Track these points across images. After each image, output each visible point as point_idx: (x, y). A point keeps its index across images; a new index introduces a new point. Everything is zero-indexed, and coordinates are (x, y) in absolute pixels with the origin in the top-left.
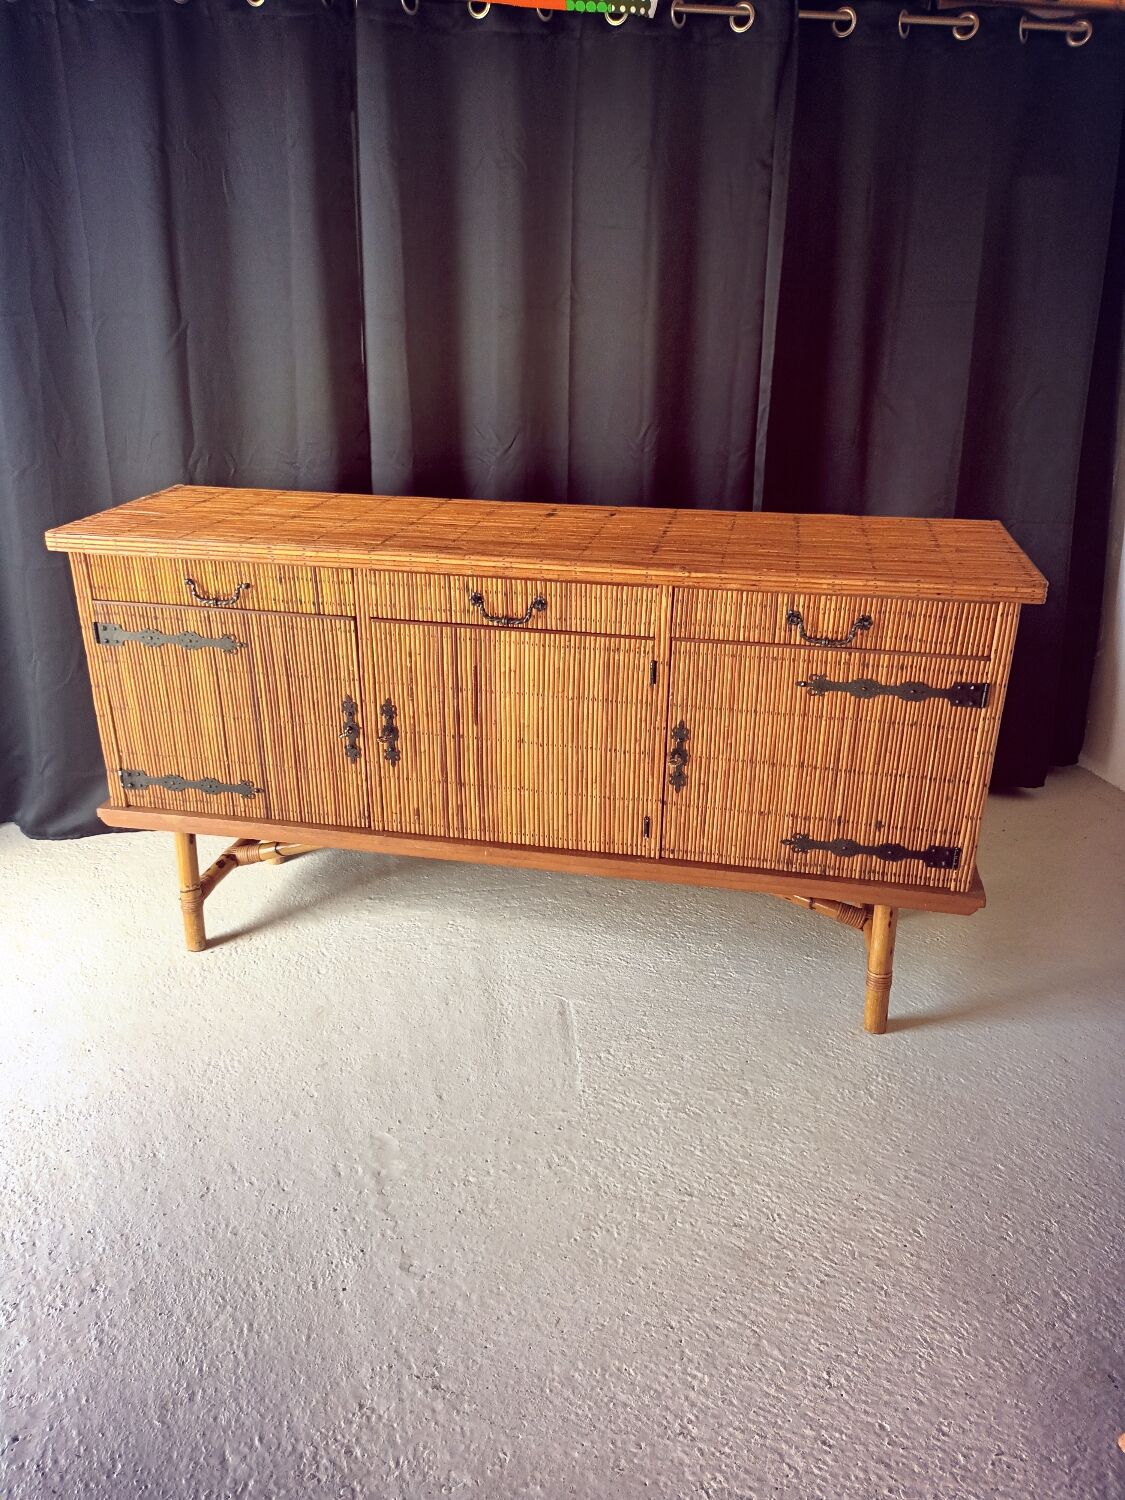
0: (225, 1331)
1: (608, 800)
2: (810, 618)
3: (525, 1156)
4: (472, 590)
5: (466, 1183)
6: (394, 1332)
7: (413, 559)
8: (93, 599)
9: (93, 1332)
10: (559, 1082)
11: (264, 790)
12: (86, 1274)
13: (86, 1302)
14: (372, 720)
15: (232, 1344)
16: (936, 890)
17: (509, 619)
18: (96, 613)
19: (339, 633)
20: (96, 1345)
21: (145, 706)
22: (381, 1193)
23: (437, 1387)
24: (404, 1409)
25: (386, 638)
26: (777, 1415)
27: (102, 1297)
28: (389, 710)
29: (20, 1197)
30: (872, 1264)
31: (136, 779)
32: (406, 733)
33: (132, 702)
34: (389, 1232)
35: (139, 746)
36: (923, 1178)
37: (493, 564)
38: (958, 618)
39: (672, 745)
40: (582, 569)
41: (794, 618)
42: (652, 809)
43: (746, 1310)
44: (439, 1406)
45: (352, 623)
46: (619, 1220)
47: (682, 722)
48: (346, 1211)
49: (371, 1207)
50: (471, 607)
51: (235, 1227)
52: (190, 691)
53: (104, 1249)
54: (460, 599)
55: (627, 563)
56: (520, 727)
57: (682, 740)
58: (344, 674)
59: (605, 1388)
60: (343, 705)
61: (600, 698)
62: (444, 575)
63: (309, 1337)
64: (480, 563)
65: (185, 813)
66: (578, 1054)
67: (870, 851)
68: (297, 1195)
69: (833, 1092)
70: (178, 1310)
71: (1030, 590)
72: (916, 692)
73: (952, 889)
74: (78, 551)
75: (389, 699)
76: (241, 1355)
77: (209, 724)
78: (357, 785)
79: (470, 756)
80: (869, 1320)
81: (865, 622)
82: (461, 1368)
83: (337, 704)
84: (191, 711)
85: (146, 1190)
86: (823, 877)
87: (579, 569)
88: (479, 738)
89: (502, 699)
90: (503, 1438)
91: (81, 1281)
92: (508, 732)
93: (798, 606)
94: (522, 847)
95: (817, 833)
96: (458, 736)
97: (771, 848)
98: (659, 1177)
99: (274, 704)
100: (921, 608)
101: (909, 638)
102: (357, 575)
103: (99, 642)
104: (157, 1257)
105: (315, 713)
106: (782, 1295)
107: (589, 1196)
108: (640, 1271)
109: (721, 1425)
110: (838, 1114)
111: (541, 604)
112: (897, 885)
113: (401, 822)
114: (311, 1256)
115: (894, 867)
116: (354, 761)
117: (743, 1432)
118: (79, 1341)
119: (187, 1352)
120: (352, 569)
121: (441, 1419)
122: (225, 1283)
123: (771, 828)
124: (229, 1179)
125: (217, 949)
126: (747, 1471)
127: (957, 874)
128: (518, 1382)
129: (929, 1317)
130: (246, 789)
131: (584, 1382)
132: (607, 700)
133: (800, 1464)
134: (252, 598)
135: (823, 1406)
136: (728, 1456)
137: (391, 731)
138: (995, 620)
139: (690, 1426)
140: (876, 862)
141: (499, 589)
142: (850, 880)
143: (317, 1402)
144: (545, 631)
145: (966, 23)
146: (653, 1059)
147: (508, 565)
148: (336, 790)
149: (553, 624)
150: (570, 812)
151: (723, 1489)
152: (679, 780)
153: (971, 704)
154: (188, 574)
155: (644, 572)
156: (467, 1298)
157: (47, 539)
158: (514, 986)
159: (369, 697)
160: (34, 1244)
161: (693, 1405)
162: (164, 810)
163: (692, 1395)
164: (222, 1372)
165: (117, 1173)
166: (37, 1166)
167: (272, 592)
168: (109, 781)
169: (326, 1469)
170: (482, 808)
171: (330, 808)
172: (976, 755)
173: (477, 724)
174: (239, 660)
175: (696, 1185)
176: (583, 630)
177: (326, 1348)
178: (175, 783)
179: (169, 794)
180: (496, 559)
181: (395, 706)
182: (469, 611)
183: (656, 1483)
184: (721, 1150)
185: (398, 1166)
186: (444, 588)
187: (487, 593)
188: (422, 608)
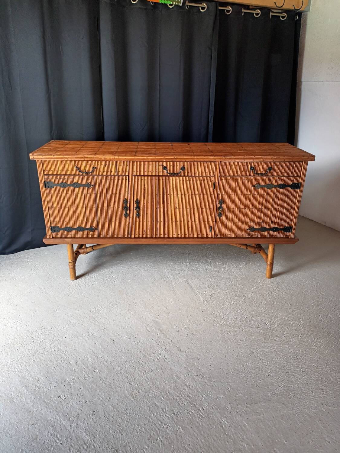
0: (139, 374)
1: (200, 222)
2: (256, 168)
3: (197, 319)
4: (164, 166)
5: (185, 328)
6: (185, 366)
7: (148, 157)
8: (44, 174)
9: (101, 381)
10: (197, 300)
11: (97, 229)
12: (90, 367)
13: (94, 374)
14: (132, 205)
15: (143, 377)
16: (286, 238)
17: (175, 174)
18: (45, 178)
19: (123, 180)
20: (104, 384)
21: (60, 206)
22: (163, 334)
23: (203, 377)
24: (197, 383)
25: (137, 181)
26: (289, 367)
27: (98, 372)
28: (138, 202)
29: (58, 351)
30: (294, 331)
31: (56, 229)
32: (142, 208)
33: (55, 205)
34: (171, 343)
35: (57, 219)
36: (297, 310)
37: (171, 158)
38: (293, 166)
39: (219, 205)
40: (197, 158)
41: (252, 168)
42: (212, 224)
43: (270, 346)
44: (206, 381)
45: (128, 177)
46: (229, 330)
47: (221, 199)
48: (156, 340)
49: (162, 338)
50: (163, 170)
51: (127, 349)
52: (75, 201)
53: (92, 361)
54: (160, 168)
55: (209, 156)
56: (176, 204)
57: (221, 204)
58: (124, 192)
59: (245, 369)
60: (123, 201)
61: (199, 194)
62: (156, 161)
63: (163, 372)
64: (167, 158)
65: (72, 238)
66: (198, 293)
67: (269, 230)
68: (140, 338)
69: (266, 293)
70: (123, 372)
71: (311, 158)
72: (282, 186)
73: (290, 237)
74: (39, 159)
75: (138, 199)
76: (147, 379)
77: (81, 210)
78: (127, 225)
79: (161, 214)
80: (300, 343)
81: (270, 169)
82: (207, 371)
83: (122, 201)
84: (75, 207)
85: (96, 344)
86: (257, 238)
87: (195, 158)
88: (164, 208)
89: (171, 196)
90: (226, 385)
91: (90, 370)
92: (172, 206)
93: (253, 165)
94: (176, 238)
95: (256, 227)
96: (158, 208)
97: (244, 231)
98: (234, 319)
99: (102, 202)
100: (284, 164)
101: (281, 172)
102: (129, 163)
103: (45, 187)
104: (109, 360)
105: (115, 204)
106: (277, 341)
107: (218, 326)
108: (240, 341)
109: (277, 372)
110: (270, 298)
111: (183, 169)
112: (276, 238)
113: (140, 235)
114: (153, 352)
115: (275, 233)
116: (126, 218)
117: (283, 372)
118: (98, 384)
119: (131, 381)
120: (128, 161)
121: (208, 384)
122: (132, 363)
123: (244, 226)
124: (119, 337)
125: (80, 279)
126: (288, 381)
127: (291, 233)
128: (223, 372)
129: (313, 340)
130: (92, 229)
131: (240, 369)
132: (201, 194)
133: (300, 377)
134: (96, 171)
135: (298, 363)
136: (282, 378)
137: (138, 208)
138: (302, 166)
139: (270, 374)
140: (271, 233)
141: (172, 165)
142: (264, 238)
143: (174, 386)
144: (184, 176)
145: (257, 12)
146: (218, 292)
147: (176, 158)
148: (120, 227)
149: (186, 174)
150: (189, 227)
151: (284, 386)
152: (220, 215)
153: (296, 188)
154: (76, 165)
155: (214, 158)
156: (200, 355)
157: (30, 156)
159: (132, 198)
160: (70, 363)
161: (268, 369)
162: (65, 238)
163: (267, 367)
164: (144, 384)
165: (84, 341)
166: (58, 343)
167: (102, 169)
168: (47, 230)
169: (185, 401)
170: (164, 228)
171: (118, 232)
172: (297, 202)
173: (163, 204)
174: (92, 190)
175: (243, 320)
176: (195, 175)
177: (169, 373)
178: (69, 229)
179: (66, 233)
180: (172, 156)
181: (139, 201)
182: (162, 172)
183: (268, 387)
184: (246, 311)
185: (164, 327)
186: (155, 165)
187: (168, 166)
188: (149, 172)
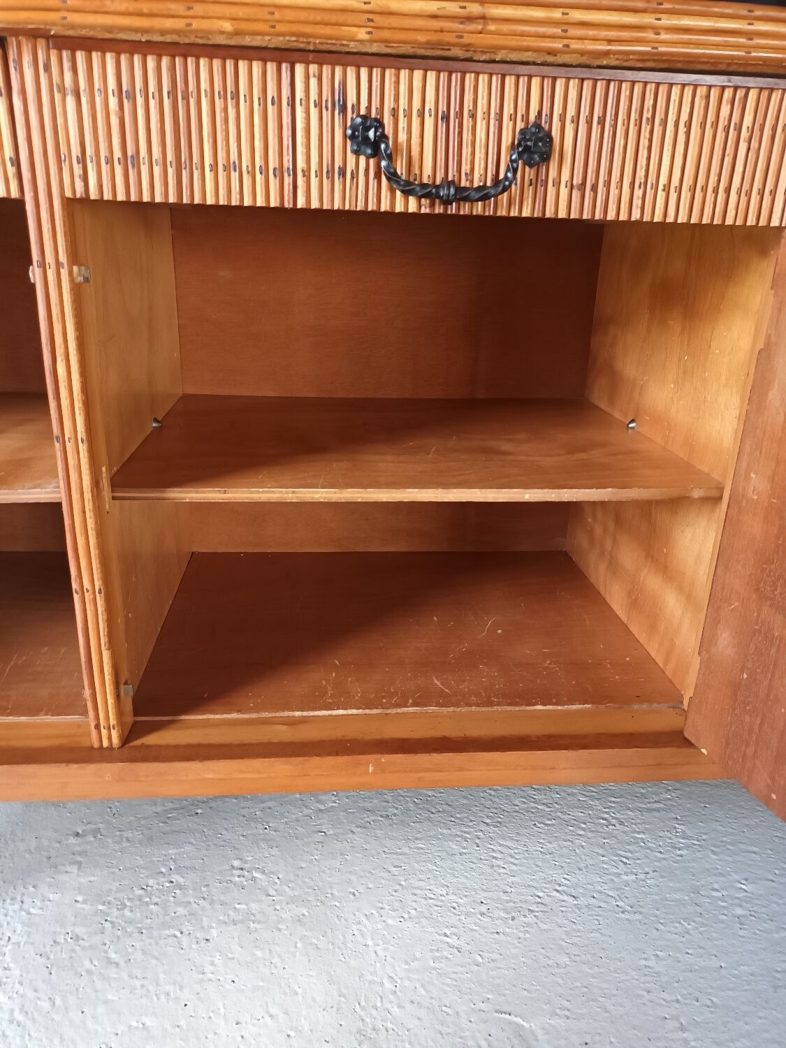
4: (356, 107)
50: (351, 158)
111: (536, 145)
141: (429, 101)
158: (408, 1006)
182: (343, 172)
186: (278, 101)
187: (395, 113)
188: (214, 168)
